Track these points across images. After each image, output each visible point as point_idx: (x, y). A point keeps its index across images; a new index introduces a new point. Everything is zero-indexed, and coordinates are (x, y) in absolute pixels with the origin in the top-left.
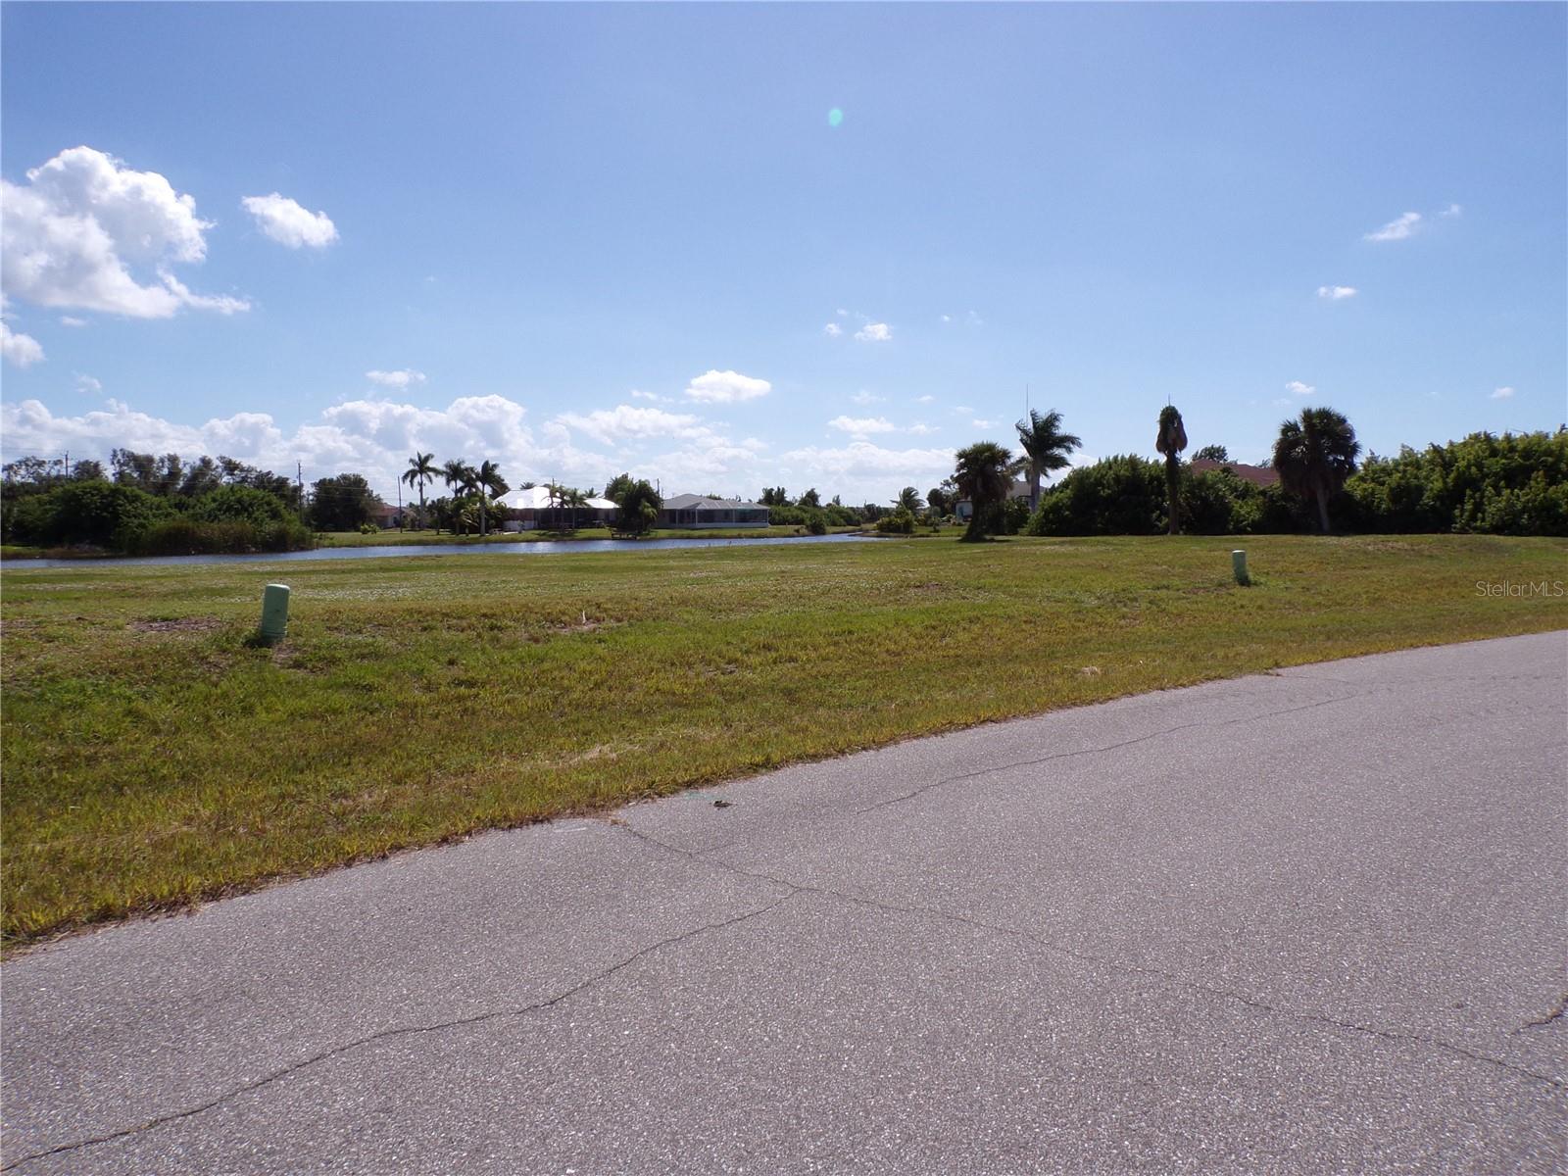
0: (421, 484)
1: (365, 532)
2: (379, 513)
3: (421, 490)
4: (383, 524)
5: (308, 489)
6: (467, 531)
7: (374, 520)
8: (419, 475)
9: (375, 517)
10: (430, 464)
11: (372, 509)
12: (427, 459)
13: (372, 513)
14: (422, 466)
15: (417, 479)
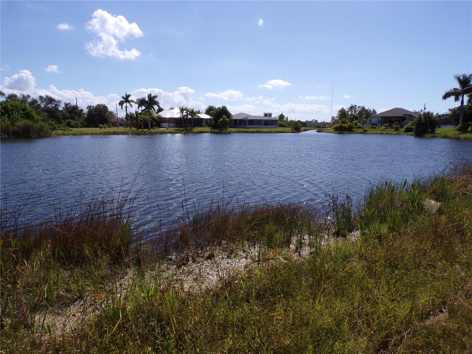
0: (126, 107)
1: (101, 128)
2: (113, 120)
3: (126, 110)
4: (115, 124)
6: (142, 128)
7: (110, 123)
8: (125, 103)
9: (111, 122)
10: (130, 99)
11: (110, 118)
12: (129, 96)
13: (110, 120)
14: (126, 99)
15: (124, 105)
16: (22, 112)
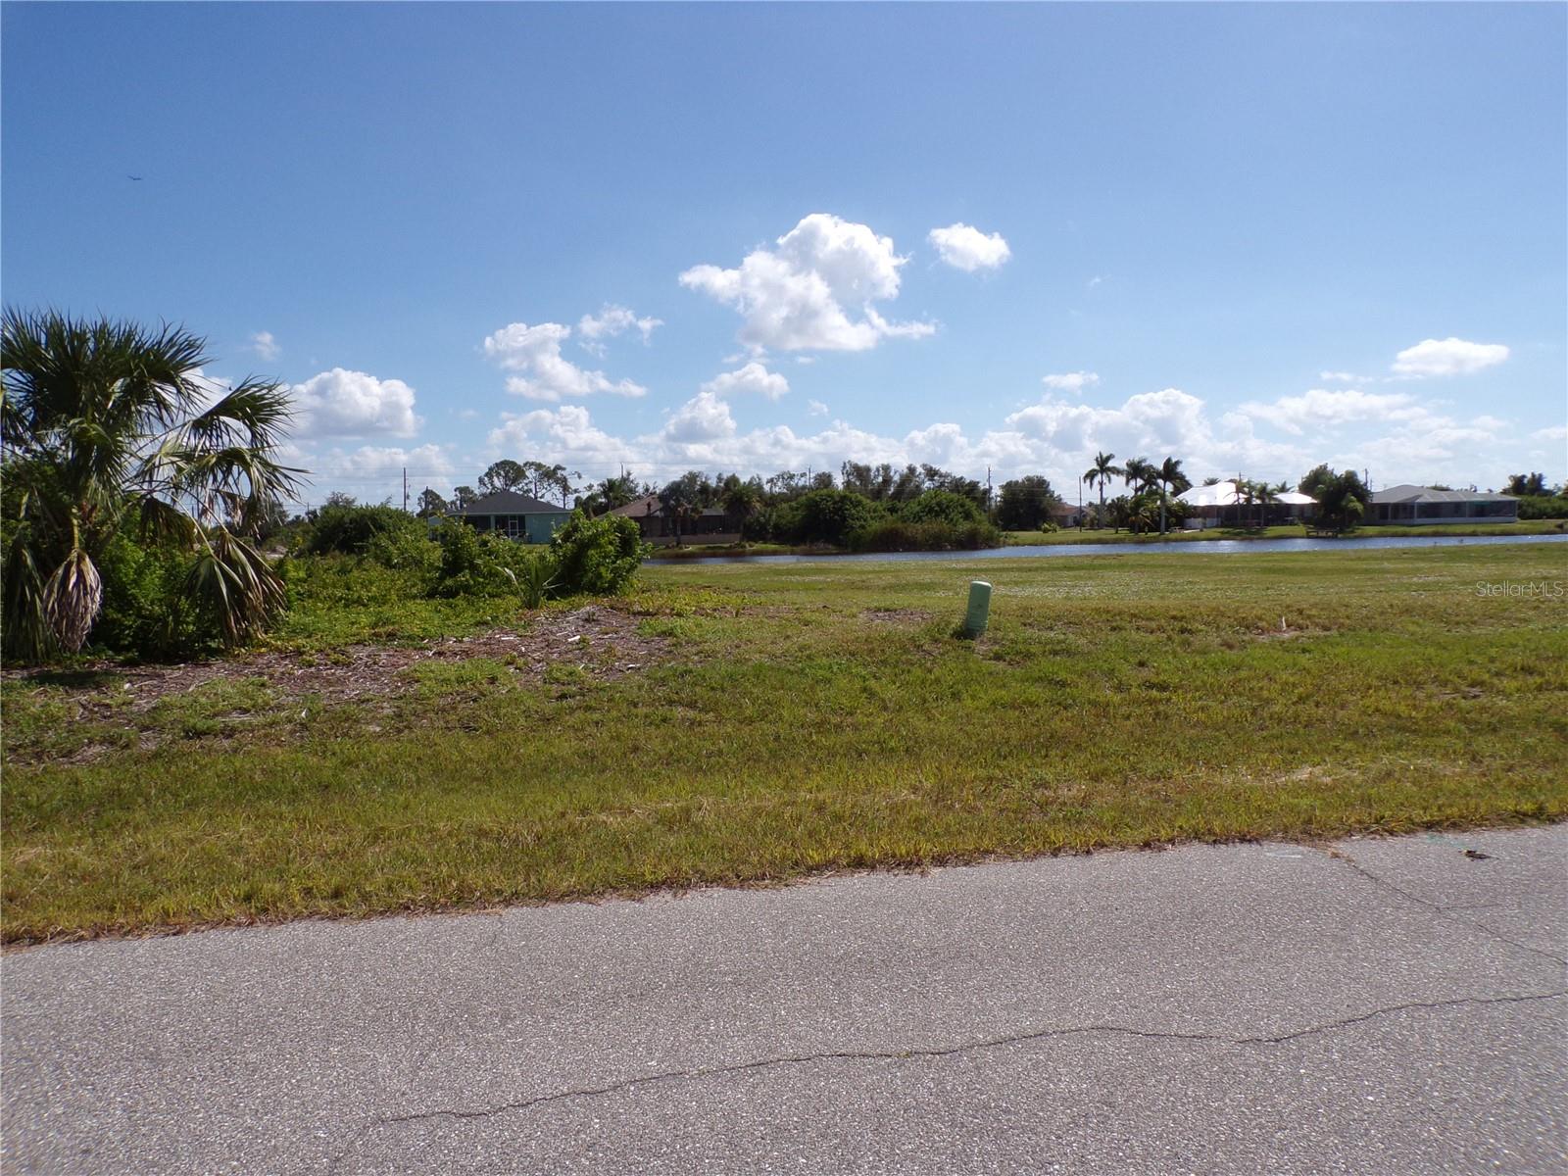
0: (1101, 484)
1: (1046, 531)
2: (1060, 513)
3: (1101, 489)
4: (1063, 523)
5: (997, 492)
6: (1146, 529)
7: (1055, 519)
8: (1100, 475)
9: (1056, 516)
10: (1110, 464)
11: (1053, 508)
12: (1108, 458)
13: (1053, 513)
14: (1103, 466)
15: (1098, 479)
16: (960, 510)
